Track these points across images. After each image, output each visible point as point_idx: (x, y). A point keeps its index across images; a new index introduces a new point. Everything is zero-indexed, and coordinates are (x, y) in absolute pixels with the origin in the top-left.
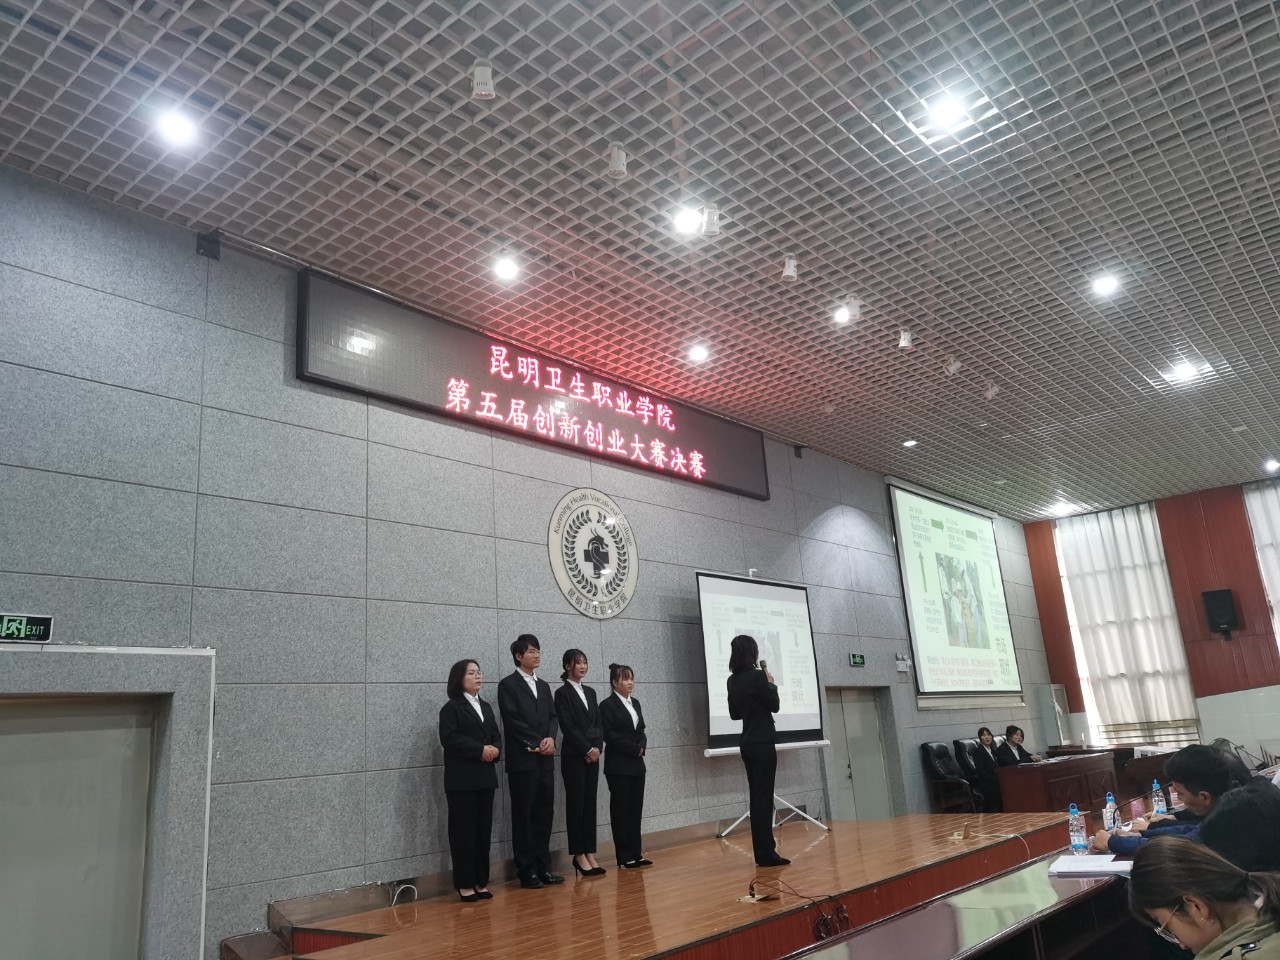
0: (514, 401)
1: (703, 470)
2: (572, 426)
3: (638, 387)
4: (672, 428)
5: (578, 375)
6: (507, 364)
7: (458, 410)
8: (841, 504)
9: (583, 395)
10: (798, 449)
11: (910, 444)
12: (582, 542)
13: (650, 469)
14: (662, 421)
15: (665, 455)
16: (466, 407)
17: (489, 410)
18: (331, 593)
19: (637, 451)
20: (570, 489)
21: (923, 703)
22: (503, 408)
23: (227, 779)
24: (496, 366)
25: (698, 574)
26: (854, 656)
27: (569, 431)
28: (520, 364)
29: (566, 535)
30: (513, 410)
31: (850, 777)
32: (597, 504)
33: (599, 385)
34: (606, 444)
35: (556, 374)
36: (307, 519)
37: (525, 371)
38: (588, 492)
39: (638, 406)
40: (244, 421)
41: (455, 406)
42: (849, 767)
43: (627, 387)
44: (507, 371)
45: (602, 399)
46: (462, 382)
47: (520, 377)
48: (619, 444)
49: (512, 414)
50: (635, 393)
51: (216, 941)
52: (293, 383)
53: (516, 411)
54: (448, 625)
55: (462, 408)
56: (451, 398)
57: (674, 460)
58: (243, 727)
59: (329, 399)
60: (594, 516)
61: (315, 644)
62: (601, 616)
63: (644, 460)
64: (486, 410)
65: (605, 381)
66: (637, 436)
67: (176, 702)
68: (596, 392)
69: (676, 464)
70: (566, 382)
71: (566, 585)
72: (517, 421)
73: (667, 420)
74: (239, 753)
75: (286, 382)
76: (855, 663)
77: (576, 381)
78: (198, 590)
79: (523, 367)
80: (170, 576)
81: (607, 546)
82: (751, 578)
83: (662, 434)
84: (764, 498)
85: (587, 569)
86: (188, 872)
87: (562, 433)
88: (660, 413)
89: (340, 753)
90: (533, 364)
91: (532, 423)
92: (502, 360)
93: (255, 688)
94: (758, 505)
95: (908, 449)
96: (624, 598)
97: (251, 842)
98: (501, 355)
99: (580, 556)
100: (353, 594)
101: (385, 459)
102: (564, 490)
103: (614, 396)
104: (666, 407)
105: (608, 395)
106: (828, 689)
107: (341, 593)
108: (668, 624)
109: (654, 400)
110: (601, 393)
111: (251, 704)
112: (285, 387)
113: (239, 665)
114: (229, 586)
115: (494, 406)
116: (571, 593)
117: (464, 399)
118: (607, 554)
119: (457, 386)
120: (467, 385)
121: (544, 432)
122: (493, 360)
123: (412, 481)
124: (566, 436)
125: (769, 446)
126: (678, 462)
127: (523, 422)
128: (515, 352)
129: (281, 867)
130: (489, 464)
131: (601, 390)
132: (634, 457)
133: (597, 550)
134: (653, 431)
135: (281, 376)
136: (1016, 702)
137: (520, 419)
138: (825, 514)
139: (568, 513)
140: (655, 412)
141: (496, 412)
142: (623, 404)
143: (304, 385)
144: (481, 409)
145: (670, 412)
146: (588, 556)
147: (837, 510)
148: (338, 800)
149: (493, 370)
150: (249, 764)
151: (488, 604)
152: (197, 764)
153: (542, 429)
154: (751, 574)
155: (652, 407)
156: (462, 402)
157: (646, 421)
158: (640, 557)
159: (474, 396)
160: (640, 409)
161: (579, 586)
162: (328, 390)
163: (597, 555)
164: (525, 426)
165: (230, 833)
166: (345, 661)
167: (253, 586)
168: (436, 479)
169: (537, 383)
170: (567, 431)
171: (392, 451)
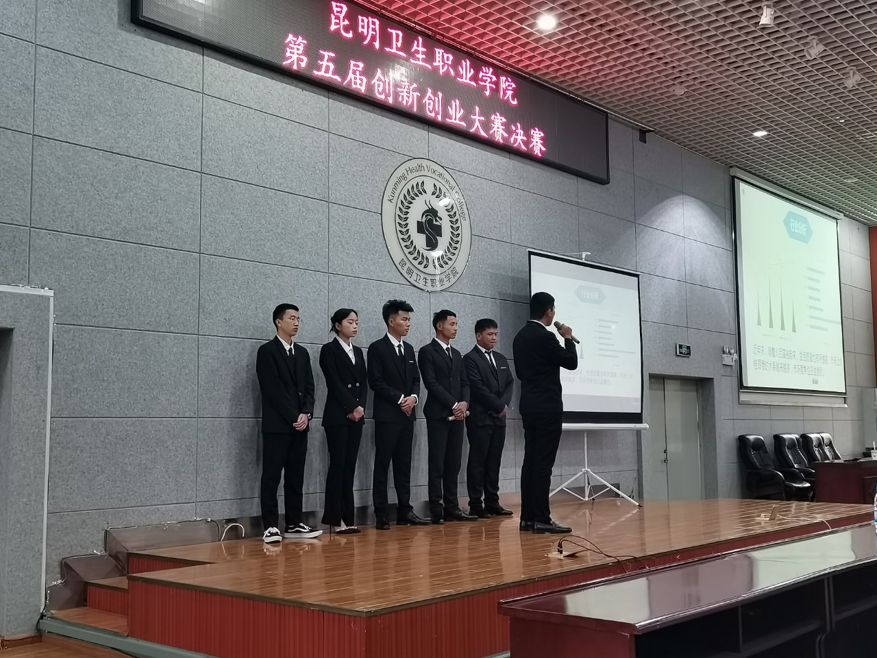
0: (352, 62)
1: (544, 149)
2: (411, 93)
3: (481, 56)
4: (515, 102)
5: (420, 39)
6: (347, 22)
7: (295, 67)
8: (683, 193)
9: (423, 60)
10: (643, 133)
11: (760, 134)
12: (416, 213)
13: (489, 144)
14: (505, 94)
15: (505, 130)
16: (303, 65)
17: (327, 71)
18: (165, 245)
19: (477, 124)
20: (407, 158)
21: (744, 397)
22: (342, 69)
23: (66, 413)
24: (336, 24)
25: (531, 253)
26: (681, 346)
27: (408, 99)
28: (361, 24)
29: (399, 205)
30: (351, 71)
31: (665, 461)
32: (433, 176)
33: (441, 51)
34: (446, 114)
35: (397, 35)
36: (141, 169)
37: (365, 31)
38: (425, 163)
39: (480, 76)
40: (79, 64)
41: (292, 63)
42: (665, 452)
43: (470, 56)
44: (347, 29)
45: (443, 66)
46: (300, 38)
47: (360, 37)
48: (459, 115)
49: (351, 75)
50: (478, 63)
51: (57, 559)
52: (128, 26)
53: (354, 72)
54: (279, 285)
55: (298, 65)
56: (288, 54)
57: (514, 136)
58: (81, 366)
59: (163, 46)
60: (429, 188)
61: (149, 293)
62: (430, 288)
63: (483, 133)
64: (323, 69)
65: (448, 47)
66: (477, 108)
67: (16, 337)
68: (437, 59)
69: (516, 140)
70: (407, 46)
71: (398, 255)
72: (356, 83)
73: (509, 93)
74: (78, 391)
75: (121, 25)
76: (681, 353)
77: (418, 46)
78: (35, 232)
79: (363, 27)
80: (8, 215)
81: (441, 219)
82: (583, 261)
83: (504, 108)
84: (604, 181)
85: (420, 240)
86: (29, 495)
87: (400, 99)
88: (503, 86)
89: (173, 398)
90: (374, 23)
91: (370, 87)
92: (342, 18)
93: (92, 330)
94: (597, 188)
95: (757, 140)
96: (454, 272)
97: (89, 473)
98: (341, 12)
99: (413, 228)
100: (187, 247)
101: (220, 113)
102: (400, 158)
103: (456, 64)
104: (509, 79)
105: (450, 62)
106: (652, 376)
107: (175, 246)
108: (498, 301)
109: (498, 71)
110: (443, 61)
111: (89, 345)
112: (119, 31)
113: (77, 308)
114: (66, 231)
115: (332, 66)
116: (403, 263)
117: (302, 57)
118: (440, 227)
119: (295, 42)
120: (305, 42)
121: (382, 97)
122: (333, 16)
123: (247, 138)
124: (404, 103)
125: (613, 127)
126: (518, 139)
127: (361, 85)
128: (356, 9)
129: (118, 497)
130: (325, 127)
131: (443, 56)
132: (472, 130)
133: (430, 222)
134: (494, 104)
135: (116, 19)
136: (838, 403)
137: (358, 82)
138: (665, 202)
139: (404, 182)
140: (497, 83)
141: (334, 73)
142: (466, 72)
143: (138, 30)
144: (319, 68)
145: (514, 86)
146: (420, 228)
147: (678, 199)
148: (171, 441)
149: (333, 27)
150: (87, 401)
151: (319, 268)
152: (37, 397)
153: (380, 94)
154: (584, 256)
155: (494, 79)
156: (299, 60)
157: (488, 93)
158: (473, 233)
159: (312, 54)
160: (482, 80)
161: (411, 257)
162: (163, 37)
163: (430, 228)
164: (363, 89)
165: (70, 463)
166: (179, 312)
167: (89, 232)
168: (271, 138)
169: (377, 45)
170: (406, 98)
171: (228, 106)
